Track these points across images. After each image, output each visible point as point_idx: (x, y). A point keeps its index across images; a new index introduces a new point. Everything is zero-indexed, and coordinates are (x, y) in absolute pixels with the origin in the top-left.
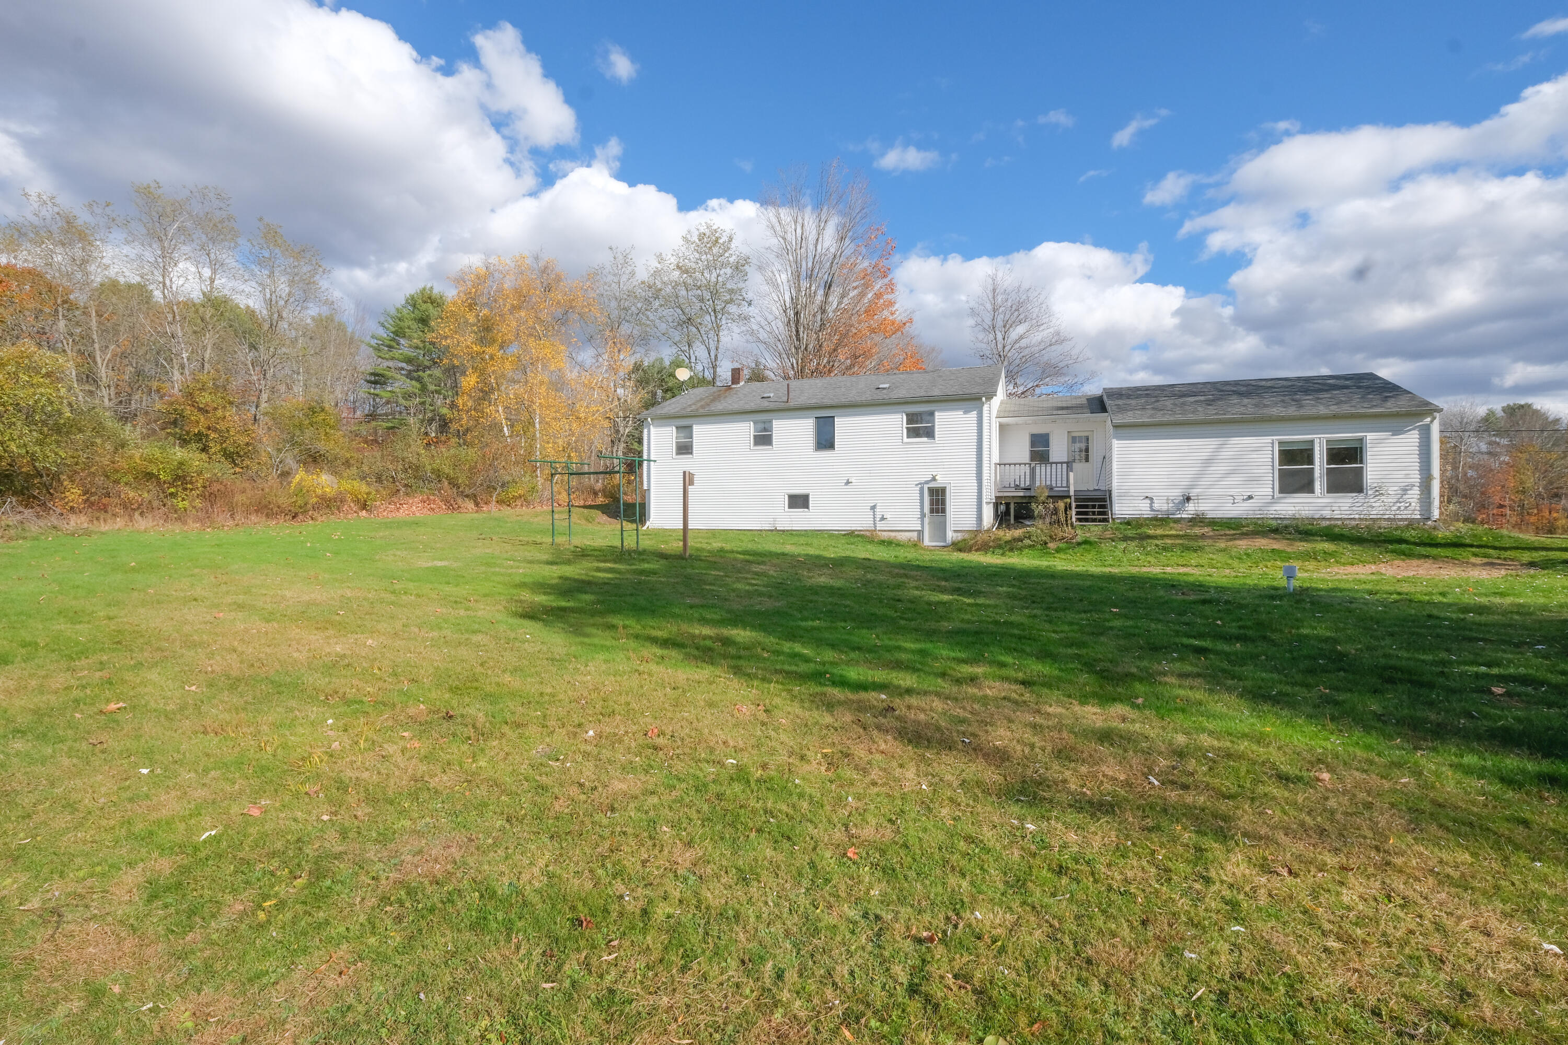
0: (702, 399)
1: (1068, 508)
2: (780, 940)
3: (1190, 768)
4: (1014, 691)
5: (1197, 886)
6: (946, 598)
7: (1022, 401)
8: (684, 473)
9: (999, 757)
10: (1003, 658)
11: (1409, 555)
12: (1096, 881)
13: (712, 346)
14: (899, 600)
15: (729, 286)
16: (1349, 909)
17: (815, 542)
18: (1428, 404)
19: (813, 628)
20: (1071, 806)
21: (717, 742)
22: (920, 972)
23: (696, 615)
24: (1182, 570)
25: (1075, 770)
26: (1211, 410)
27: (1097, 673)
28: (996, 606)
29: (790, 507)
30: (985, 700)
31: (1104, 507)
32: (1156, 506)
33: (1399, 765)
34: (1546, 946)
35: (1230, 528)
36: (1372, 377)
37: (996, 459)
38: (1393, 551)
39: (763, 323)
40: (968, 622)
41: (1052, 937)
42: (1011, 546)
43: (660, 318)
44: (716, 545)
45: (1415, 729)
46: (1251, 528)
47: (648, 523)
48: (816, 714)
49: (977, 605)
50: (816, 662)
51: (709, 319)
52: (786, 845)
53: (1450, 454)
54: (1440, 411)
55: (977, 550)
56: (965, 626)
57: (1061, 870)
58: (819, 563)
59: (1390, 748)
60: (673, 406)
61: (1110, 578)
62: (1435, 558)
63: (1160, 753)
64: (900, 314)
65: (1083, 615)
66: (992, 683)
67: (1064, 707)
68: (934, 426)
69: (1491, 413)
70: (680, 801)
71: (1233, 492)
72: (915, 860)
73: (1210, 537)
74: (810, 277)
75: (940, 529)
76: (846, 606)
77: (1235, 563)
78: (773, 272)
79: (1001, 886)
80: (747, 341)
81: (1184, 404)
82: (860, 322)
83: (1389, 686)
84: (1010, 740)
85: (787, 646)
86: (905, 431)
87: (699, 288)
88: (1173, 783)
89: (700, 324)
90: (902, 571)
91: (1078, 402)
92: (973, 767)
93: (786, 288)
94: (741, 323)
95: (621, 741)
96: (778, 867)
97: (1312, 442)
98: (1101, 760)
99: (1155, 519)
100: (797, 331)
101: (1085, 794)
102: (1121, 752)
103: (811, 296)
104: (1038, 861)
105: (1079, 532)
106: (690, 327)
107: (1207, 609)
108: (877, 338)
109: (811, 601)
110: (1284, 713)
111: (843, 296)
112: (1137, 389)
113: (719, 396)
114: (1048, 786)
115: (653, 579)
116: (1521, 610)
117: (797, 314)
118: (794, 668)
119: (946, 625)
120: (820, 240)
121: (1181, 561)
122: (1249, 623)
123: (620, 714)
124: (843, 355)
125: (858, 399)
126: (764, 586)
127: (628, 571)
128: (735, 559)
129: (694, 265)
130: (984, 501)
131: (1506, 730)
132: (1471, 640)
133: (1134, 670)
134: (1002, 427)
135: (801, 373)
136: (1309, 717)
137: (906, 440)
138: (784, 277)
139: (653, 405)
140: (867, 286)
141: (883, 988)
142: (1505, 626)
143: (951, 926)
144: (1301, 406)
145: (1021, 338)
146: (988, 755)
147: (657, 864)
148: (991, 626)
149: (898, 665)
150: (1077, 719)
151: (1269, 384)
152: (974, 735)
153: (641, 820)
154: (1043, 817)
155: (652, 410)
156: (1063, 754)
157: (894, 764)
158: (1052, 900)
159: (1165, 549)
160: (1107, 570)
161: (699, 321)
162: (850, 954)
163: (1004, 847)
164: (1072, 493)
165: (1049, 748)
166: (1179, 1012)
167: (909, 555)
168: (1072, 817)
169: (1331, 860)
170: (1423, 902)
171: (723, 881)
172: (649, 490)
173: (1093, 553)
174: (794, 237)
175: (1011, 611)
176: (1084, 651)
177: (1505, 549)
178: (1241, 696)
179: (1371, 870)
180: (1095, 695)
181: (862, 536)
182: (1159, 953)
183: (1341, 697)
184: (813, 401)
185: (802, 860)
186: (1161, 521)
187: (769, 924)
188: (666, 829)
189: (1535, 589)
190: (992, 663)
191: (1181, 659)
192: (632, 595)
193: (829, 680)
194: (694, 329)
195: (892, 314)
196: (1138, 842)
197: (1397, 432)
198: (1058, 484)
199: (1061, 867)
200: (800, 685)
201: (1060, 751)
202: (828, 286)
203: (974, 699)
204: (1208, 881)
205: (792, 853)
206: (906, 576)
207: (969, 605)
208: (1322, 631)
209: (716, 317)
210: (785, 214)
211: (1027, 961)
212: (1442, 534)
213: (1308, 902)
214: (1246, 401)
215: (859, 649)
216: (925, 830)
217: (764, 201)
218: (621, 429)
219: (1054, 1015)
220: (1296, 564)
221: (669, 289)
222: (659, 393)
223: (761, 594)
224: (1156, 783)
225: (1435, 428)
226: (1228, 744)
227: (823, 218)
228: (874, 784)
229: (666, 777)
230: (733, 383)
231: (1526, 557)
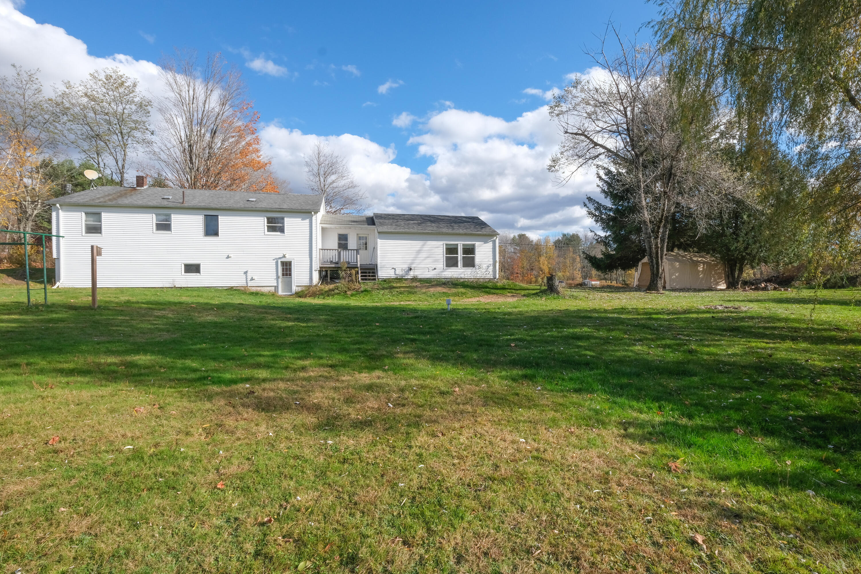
0: (109, 195)
1: (357, 273)
2: (163, 557)
3: (406, 396)
4: (324, 372)
5: (406, 451)
6: (290, 324)
7: (334, 216)
8: (92, 247)
9: (316, 408)
10: (321, 354)
11: (489, 293)
12: (361, 462)
13: (120, 158)
14: (261, 327)
15: (134, 117)
16: (462, 444)
17: (205, 294)
18: (495, 231)
19: (201, 349)
20: (351, 426)
21: (117, 437)
22: (263, 542)
23: (104, 349)
24: (408, 303)
25: (354, 407)
26: (420, 228)
27: (367, 356)
28: (318, 327)
29: (185, 272)
30: (308, 379)
31: (373, 273)
32: (397, 272)
33: (481, 380)
34: (521, 440)
35: (427, 283)
36: (477, 218)
37: (320, 246)
38: (484, 292)
39: (163, 148)
40: (303, 336)
41: (338, 497)
42: (328, 294)
43: (68, 130)
44: (123, 298)
45: (487, 364)
46: (435, 283)
47: (58, 284)
48: (199, 404)
49: (308, 326)
50: (201, 371)
51: (116, 138)
52: (172, 493)
53: (502, 252)
54: (499, 234)
55: (309, 297)
56: (301, 339)
57: (345, 461)
58: (207, 308)
59: (479, 373)
60: (82, 197)
61: (376, 308)
62: (497, 294)
63: (394, 391)
64: (263, 158)
65: (362, 328)
66: (314, 369)
67: (350, 376)
68: (284, 226)
69: (514, 237)
70: (79, 485)
71: (428, 266)
72: (262, 478)
73: (420, 287)
74: (200, 124)
75: (288, 285)
76: (225, 334)
77: (429, 299)
78: (170, 115)
79: (312, 478)
80: (150, 159)
81: (409, 224)
82: (236, 159)
83: (480, 348)
84: (322, 398)
85: (179, 363)
86: (266, 228)
87: (107, 114)
88: (399, 404)
89: (109, 140)
90: (263, 310)
91: (362, 219)
92: (301, 417)
93: (182, 127)
94: (144, 145)
95: (19, 453)
96: (164, 509)
97: (457, 245)
98: (367, 400)
99: (397, 279)
100: (191, 158)
101: (358, 418)
102: (376, 394)
103: (201, 137)
104: (333, 459)
105: (362, 285)
106: (99, 142)
107: (416, 320)
108: (249, 170)
109: (200, 332)
110: (444, 364)
111: (223, 141)
112: (389, 215)
113: (126, 194)
114: (341, 419)
115: (61, 325)
116: (520, 313)
117: (190, 146)
118: (184, 376)
119: (290, 339)
120: (207, 101)
121: (407, 299)
122: (433, 326)
123: (19, 432)
124: (225, 177)
125: (234, 206)
126: (163, 325)
127: (35, 321)
128: (140, 308)
129: (102, 97)
130: (314, 269)
131: (514, 360)
132: (506, 326)
133: (384, 353)
134: (323, 229)
135: (193, 186)
136: (453, 364)
137: (267, 233)
138: (180, 120)
139: (63, 194)
140: (240, 137)
141: (238, 560)
142: (516, 320)
143: (282, 509)
144: (453, 229)
145: (333, 182)
146: (309, 408)
147: (53, 537)
148: (315, 338)
149: (258, 366)
150: (357, 381)
151: (442, 218)
152: (302, 399)
153: (38, 509)
154: (337, 435)
155: (61, 198)
156: (349, 401)
157: (253, 425)
158: (339, 478)
159: (401, 293)
160: (375, 304)
161: (107, 138)
162: (216, 547)
163: (316, 457)
164: (359, 266)
165: (342, 399)
166: (395, 514)
167: (270, 301)
168: (351, 433)
169: (457, 425)
170: (486, 434)
171: (116, 532)
172: (58, 259)
173: (369, 296)
174: (187, 95)
175: (326, 328)
176: (362, 346)
177: (517, 290)
178: (428, 359)
179: (471, 425)
180: (366, 368)
181: (238, 290)
182: (388, 488)
183: (464, 354)
184: (203, 204)
185: (183, 499)
186: (399, 279)
187: (154, 550)
188: (63, 509)
189: (525, 305)
190: (314, 357)
191: (405, 345)
192: (38, 339)
193: (210, 381)
194: (102, 144)
195: (258, 157)
196: (382, 437)
197: (486, 242)
198: (352, 261)
199: (345, 459)
200: (189, 387)
201: (347, 399)
202: (214, 133)
203: (304, 379)
204: (410, 447)
205: (176, 497)
206: (266, 313)
207: (303, 327)
208: (459, 327)
209: (123, 138)
210: (181, 79)
211: (324, 514)
212: (499, 284)
213: (448, 446)
214: (433, 225)
215: (233, 359)
216: (270, 459)
217: (165, 67)
218: (29, 211)
219: (337, 538)
220: (451, 298)
221: (77, 109)
222: (69, 186)
223: (160, 330)
224: (391, 406)
225: (497, 241)
226: (422, 382)
227: (210, 88)
228: (239, 439)
229: (66, 470)
230: (138, 186)
231: (523, 292)
